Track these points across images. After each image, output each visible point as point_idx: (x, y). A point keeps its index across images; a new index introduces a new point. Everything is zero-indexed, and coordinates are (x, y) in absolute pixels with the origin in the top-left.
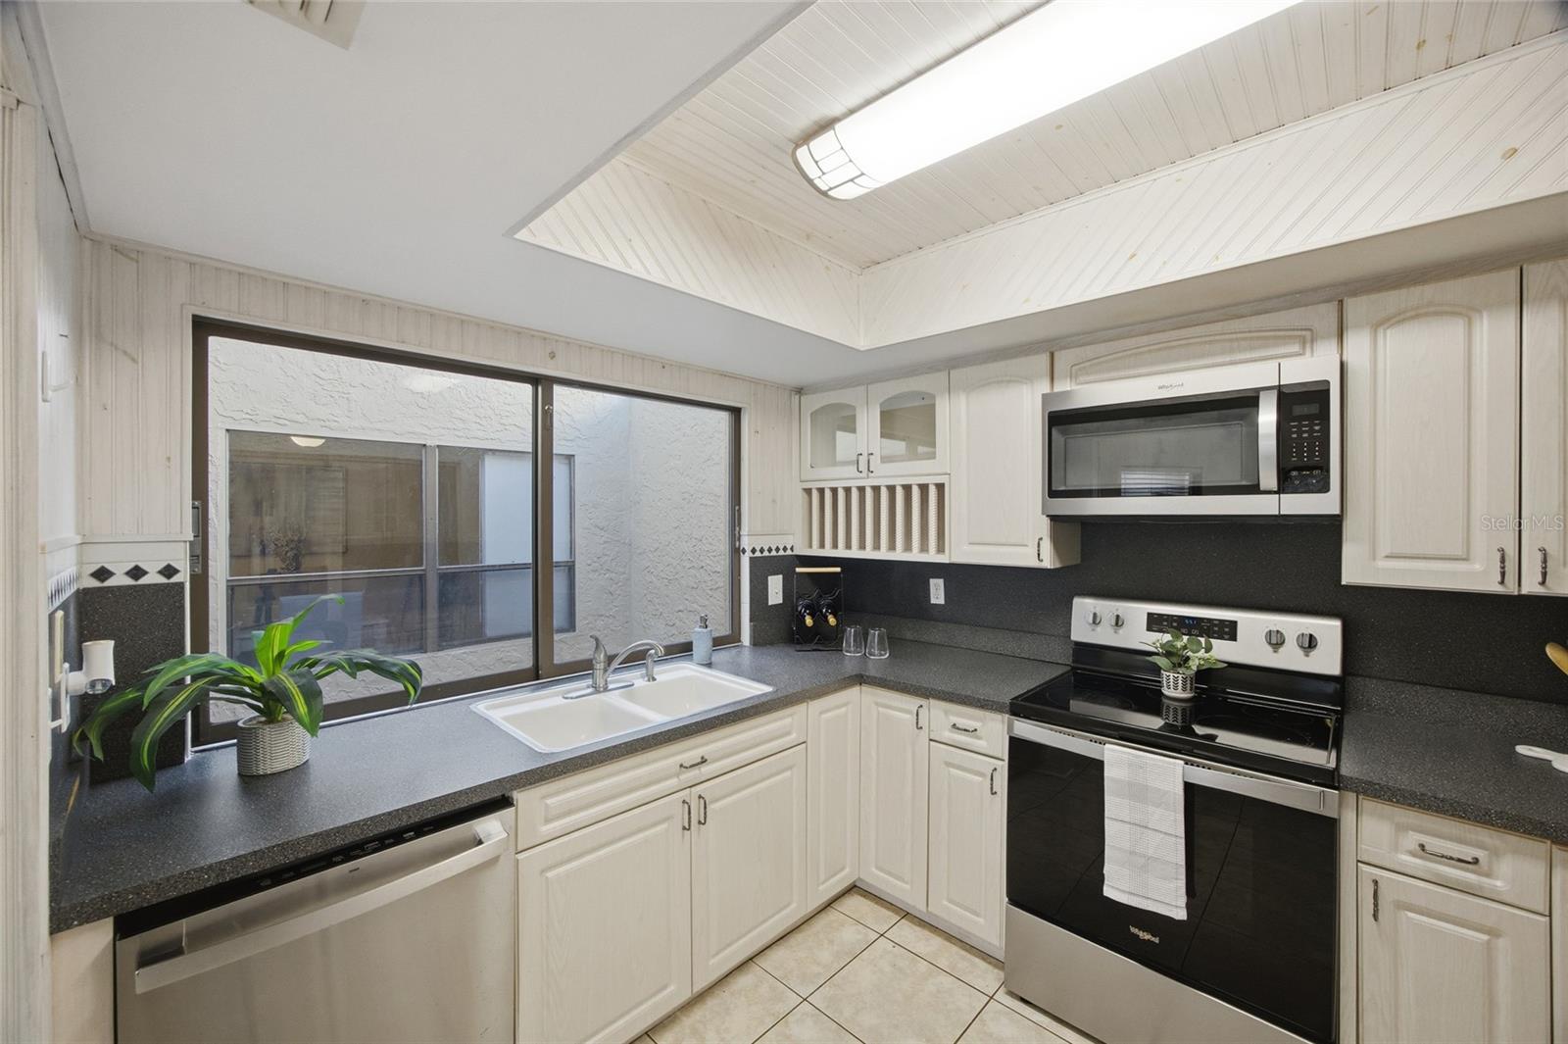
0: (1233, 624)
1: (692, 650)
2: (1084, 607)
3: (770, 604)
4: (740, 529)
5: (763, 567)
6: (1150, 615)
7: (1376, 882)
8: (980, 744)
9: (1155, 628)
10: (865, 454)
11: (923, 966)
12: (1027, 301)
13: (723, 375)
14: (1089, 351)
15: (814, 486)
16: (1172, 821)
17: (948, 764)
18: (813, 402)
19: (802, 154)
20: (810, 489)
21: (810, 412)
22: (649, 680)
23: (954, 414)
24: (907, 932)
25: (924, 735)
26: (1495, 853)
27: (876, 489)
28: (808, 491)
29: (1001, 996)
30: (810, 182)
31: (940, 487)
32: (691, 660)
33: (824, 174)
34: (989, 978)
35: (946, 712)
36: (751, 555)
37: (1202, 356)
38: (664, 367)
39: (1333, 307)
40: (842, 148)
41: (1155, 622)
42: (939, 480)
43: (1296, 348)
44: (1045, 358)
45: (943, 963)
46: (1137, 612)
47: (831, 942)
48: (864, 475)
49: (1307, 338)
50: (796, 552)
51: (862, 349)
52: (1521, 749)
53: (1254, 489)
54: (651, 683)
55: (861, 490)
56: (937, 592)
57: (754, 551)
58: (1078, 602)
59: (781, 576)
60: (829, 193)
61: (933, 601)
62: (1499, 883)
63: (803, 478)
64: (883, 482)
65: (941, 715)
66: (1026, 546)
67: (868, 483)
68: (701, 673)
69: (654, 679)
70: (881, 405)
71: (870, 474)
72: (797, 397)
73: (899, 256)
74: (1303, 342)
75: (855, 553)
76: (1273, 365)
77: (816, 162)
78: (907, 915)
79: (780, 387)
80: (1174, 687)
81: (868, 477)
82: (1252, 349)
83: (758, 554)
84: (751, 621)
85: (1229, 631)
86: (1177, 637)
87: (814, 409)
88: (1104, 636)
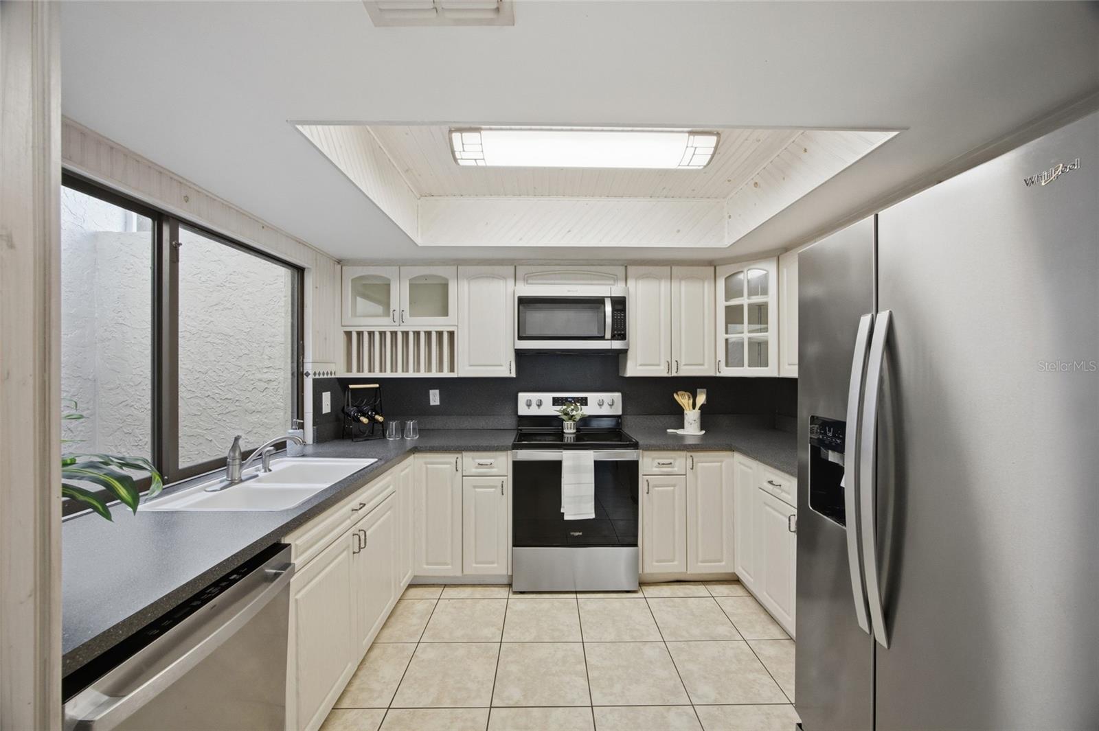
0: (586, 398)
1: (286, 447)
2: (523, 397)
3: (324, 413)
4: (303, 358)
5: (319, 386)
6: (554, 398)
7: (647, 481)
8: (494, 471)
9: (556, 404)
10: (398, 310)
11: (469, 602)
12: (521, 239)
13: (299, 242)
14: (533, 269)
15: (354, 330)
16: (589, 478)
17: (475, 487)
18: (352, 272)
19: (456, 137)
20: (351, 332)
21: (351, 278)
22: (265, 471)
23: (461, 292)
24: (450, 592)
25: (459, 474)
26: (675, 459)
27: (406, 334)
28: (349, 334)
29: (511, 596)
30: (453, 152)
31: (451, 334)
32: (286, 456)
33: (464, 151)
34: (504, 592)
35: (473, 459)
36: (314, 377)
37: (583, 279)
38: (263, 227)
39: (624, 268)
40: (481, 144)
41: (556, 401)
42: (451, 329)
43: (612, 282)
44: (512, 268)
45: (478, 596)
46: (547, 397)
47: (413, 614)
48: (397, 323)
49: (615, 279)
50: (338, 376)
51: (420, 245)
52: (668, 430)
53: (602, 338)
54: (268, 473)
55: (394, 334)
56: (435, 398)
57: (315, 374)
58: (520, 395)
59: (329, 393)
60: (459, 161)
61: (432, 403)
62: (676, 469)
63: (343, 324)
64: (411, 329)
65: (471, 461)
66: (501, 366)
67: (399, 329)
68: (299, 461)
69: (270, 470)
70: (410, 280)
71: (402, 324)
72: (339, 266)
73: (447, 196)
74: (615, 280)
75: (388, 374)
76: (608, 287)
77: (463, 144)
78: (445, 586)
79: (330, 257)
80: (569, 429)
81: (400, 325)
82: (598, 280)
83: (317, 377)
84: (314, 425)
85: (584, 401)
86: (568, 407)
87: (354, 277)
88: (534, 411)
